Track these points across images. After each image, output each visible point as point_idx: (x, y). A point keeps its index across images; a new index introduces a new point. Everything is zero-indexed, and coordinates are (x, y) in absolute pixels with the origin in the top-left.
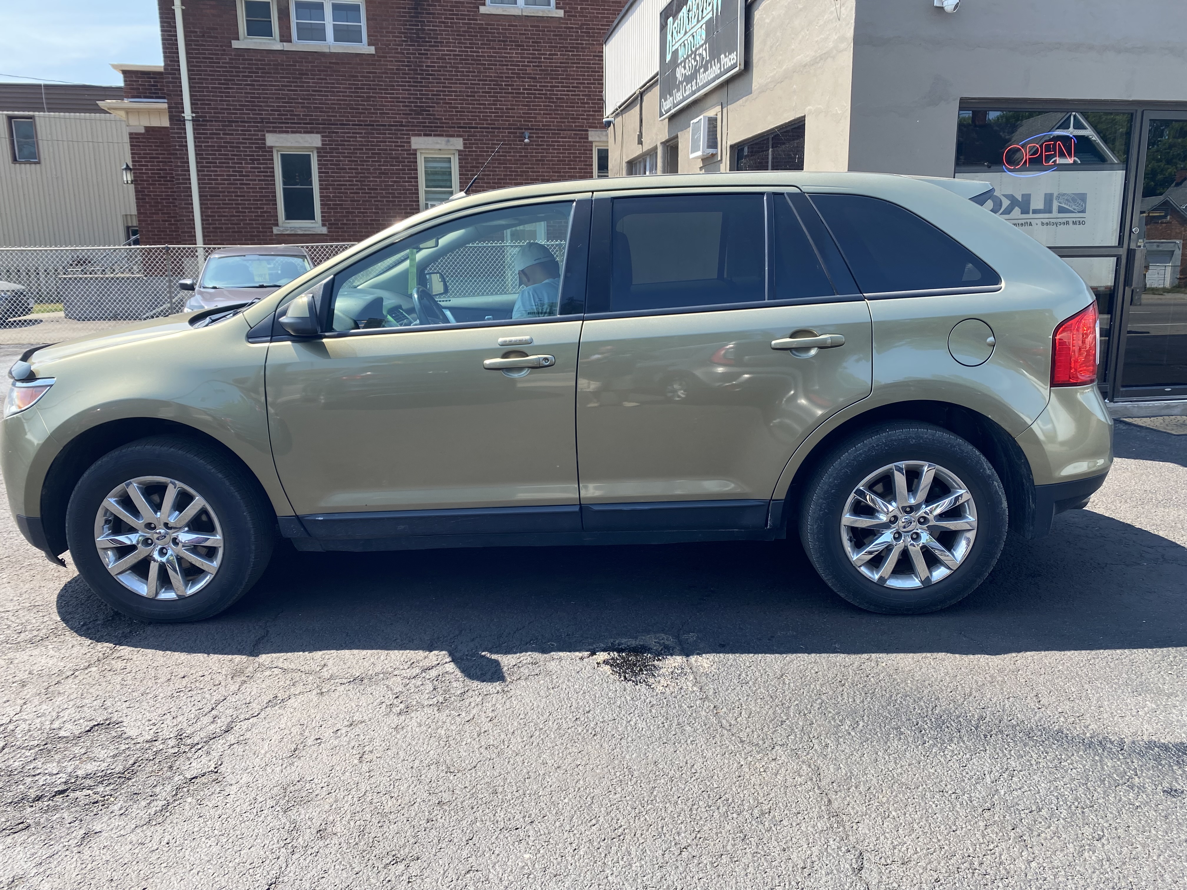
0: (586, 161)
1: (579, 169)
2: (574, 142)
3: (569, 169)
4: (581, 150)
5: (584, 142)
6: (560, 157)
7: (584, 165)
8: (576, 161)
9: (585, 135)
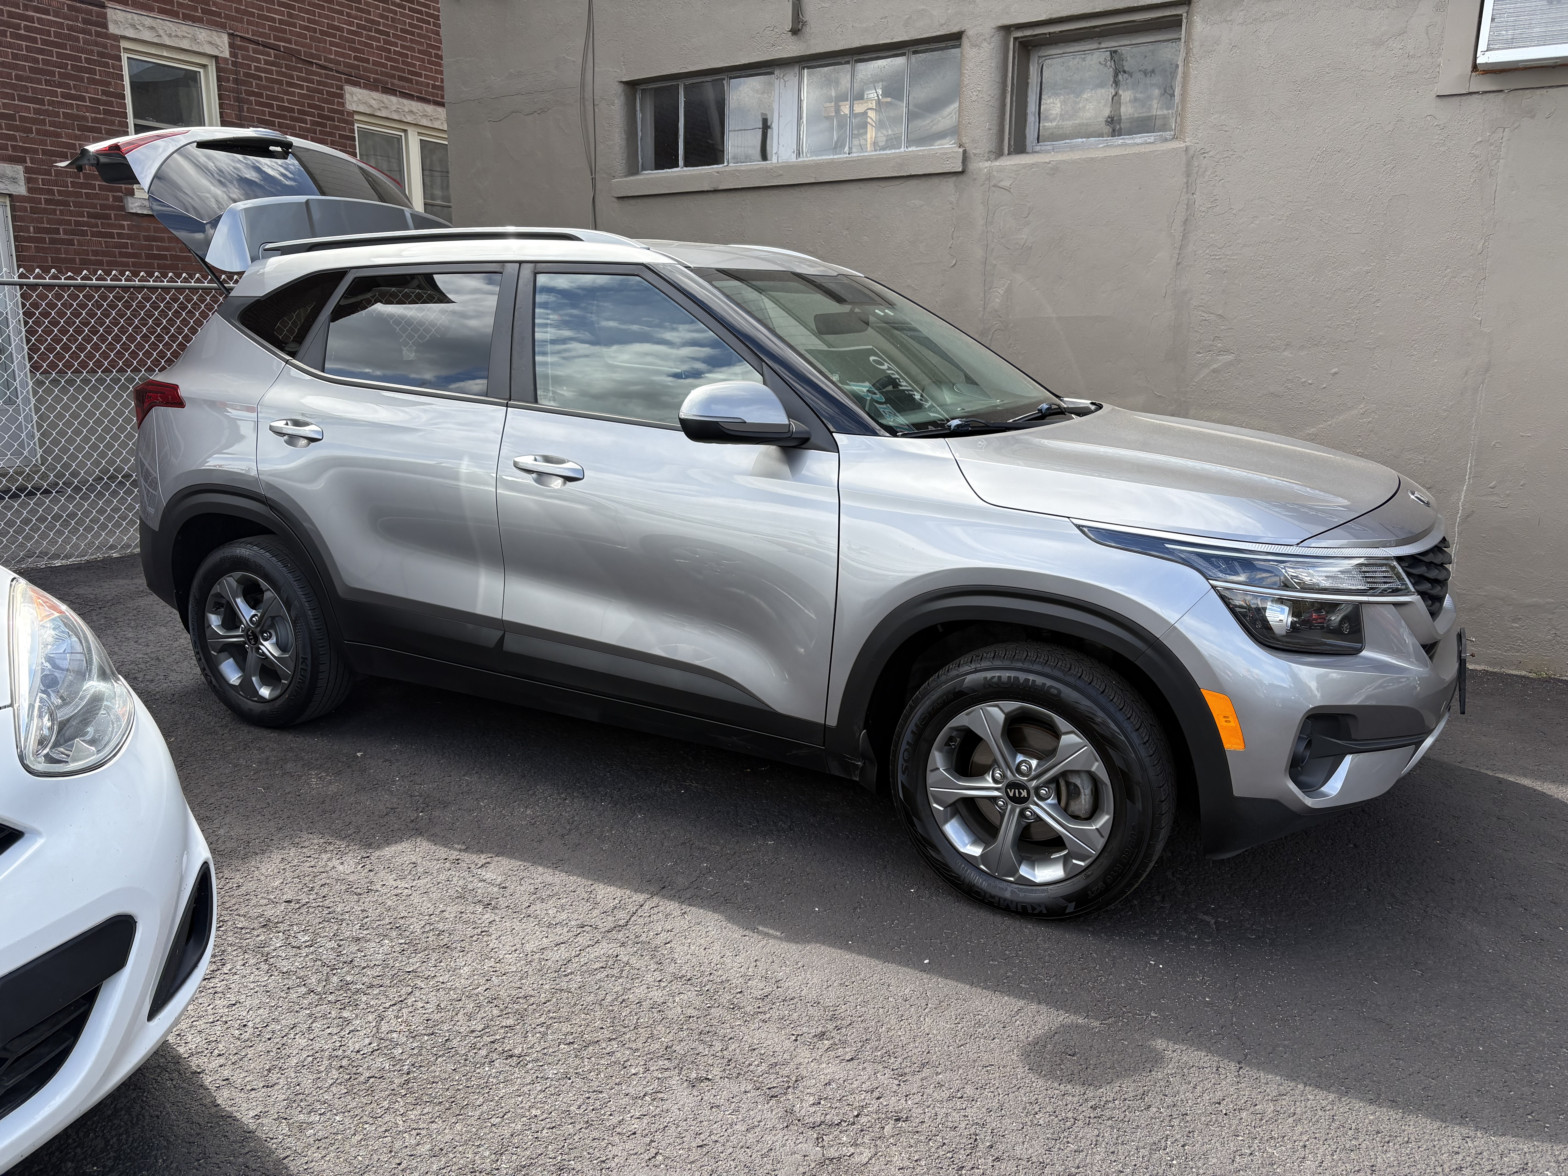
0: (108, 84)
1: (92, 100)
2: (70, 28)
3: (63, 95)
4: (91, 52)
5: (98, 34)
6: (36, 61)
7: (104, 93)
8: (81, 79)
9: (99, 15)
